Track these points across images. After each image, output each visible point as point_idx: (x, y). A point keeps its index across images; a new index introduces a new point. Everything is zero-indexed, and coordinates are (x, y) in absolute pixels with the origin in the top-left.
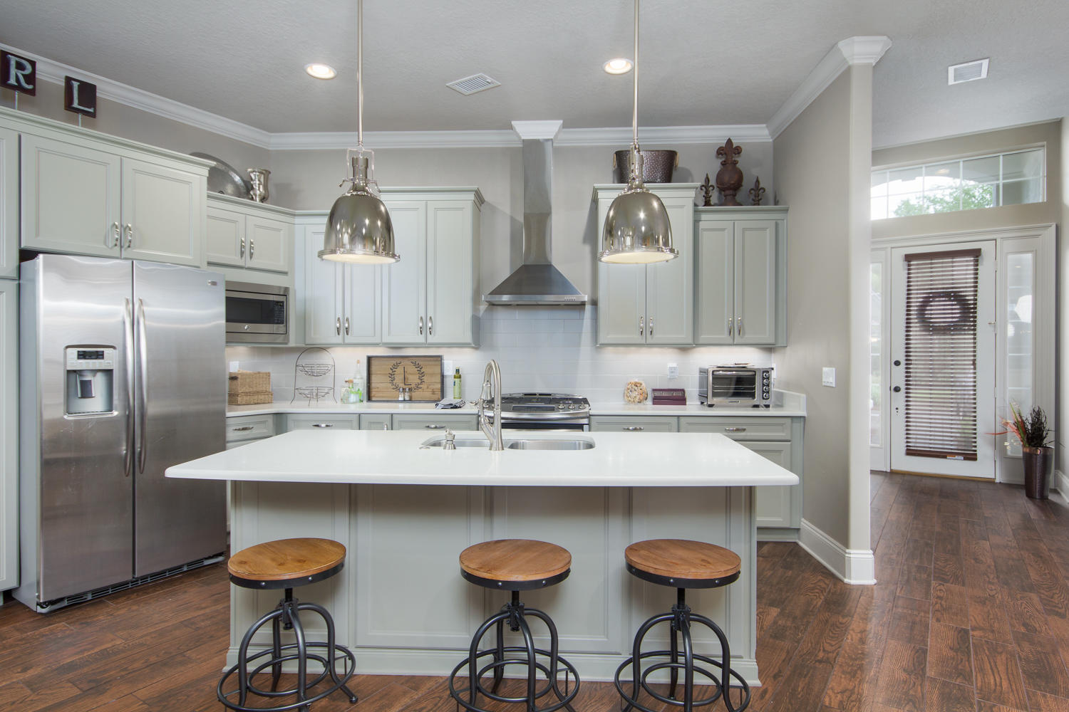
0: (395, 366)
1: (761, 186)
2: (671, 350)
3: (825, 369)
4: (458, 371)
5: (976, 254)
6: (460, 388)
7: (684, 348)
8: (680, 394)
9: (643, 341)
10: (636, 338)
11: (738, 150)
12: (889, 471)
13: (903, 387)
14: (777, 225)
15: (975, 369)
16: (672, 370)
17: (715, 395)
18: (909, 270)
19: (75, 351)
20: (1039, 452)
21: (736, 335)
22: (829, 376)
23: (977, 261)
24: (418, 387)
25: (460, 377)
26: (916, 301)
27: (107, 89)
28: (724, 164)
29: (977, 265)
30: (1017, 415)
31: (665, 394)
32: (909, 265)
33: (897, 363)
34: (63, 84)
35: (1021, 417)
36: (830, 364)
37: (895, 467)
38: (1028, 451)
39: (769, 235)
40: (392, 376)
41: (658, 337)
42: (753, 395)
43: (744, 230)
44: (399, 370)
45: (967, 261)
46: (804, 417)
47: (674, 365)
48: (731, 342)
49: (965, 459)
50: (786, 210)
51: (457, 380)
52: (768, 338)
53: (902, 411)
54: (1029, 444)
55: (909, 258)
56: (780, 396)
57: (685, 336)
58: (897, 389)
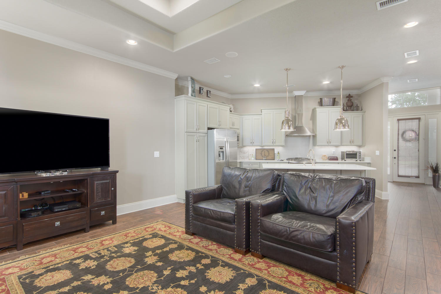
0: (262, 151)
1: (358, 106)
2: (333, 147)
3: (377, 151)
4: (278, 152)
5: (419, 119)
6: (279, 156)
7: (337, 146)
8: (336, 158)
9: (328, 145)
10: (326, 144)
11: (352, 97)
12: (392, 181)
13: (397, 157)
14: (363, 116)
15: (419, 152)
16: (334, 152)
17: (346, 158)
18: (398, 123)
19: (219, 147)
20: (437, 175)
21: (352, 143)
22: (377, 153)
23: (419, 121)
24: (268, 156)
25: (279, 154)
26: (400, 133)
27: (213, 91)
28: (348, 100)
29: (419, 122)
30: (431, 165)
31: (332, 158)
32: (399, 122)
33: (395, 150)
34: (206, 91)
35: (432, 165)
36: (378, 150)
37: (394, 180)
38: (434, 174)
39: (361, 118)
40: (261, 154)
41: (332, 144)
42: (356, 158)
43: (354, 117)
44: (263, 152)
45: (416, 121)
46: (370, 163)
47: (334, 151)
48: (350, 145)
49: (416, 178)
50: (365, 112)
51: (278, 154)
52: (360, 144)
53: (397, 164)
54: (434, 172)
55: (398, 120)
56: (364, 158)
57: (339, 144)
58: (395, 158)
